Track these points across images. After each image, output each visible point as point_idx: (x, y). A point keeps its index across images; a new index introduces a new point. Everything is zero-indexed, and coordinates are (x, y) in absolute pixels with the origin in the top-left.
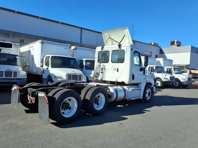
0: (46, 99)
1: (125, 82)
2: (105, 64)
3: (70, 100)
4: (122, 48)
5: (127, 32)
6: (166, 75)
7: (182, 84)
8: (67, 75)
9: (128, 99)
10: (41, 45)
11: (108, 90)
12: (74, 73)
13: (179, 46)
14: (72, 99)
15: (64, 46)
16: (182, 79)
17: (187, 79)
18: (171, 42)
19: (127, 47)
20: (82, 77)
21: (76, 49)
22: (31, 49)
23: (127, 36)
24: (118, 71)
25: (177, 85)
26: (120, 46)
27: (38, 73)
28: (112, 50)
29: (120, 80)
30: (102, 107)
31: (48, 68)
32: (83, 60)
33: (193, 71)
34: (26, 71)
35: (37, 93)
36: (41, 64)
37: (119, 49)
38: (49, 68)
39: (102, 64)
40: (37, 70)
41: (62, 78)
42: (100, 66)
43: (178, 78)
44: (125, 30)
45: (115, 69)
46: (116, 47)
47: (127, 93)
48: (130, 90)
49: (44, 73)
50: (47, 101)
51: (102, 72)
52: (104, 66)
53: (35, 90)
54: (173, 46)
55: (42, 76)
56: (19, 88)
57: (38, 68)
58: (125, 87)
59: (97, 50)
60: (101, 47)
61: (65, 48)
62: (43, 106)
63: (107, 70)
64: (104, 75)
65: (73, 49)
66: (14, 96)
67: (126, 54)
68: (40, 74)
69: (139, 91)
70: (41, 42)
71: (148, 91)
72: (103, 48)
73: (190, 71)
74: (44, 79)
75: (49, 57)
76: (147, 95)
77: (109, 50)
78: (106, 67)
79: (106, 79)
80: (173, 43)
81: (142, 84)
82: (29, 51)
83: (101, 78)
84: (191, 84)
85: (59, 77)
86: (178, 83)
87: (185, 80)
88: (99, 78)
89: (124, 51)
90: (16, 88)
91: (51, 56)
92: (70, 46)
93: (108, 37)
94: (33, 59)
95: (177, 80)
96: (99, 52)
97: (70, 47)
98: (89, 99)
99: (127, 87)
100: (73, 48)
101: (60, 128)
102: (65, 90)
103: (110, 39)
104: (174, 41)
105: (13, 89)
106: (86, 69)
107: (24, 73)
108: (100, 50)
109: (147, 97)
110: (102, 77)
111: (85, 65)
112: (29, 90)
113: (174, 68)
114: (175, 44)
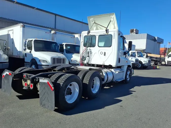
0: (51, 85)
1: (112, 66)
2: (91, 48)
3: (71, 85)
4: (109, 33)
5: (113, 17)
6: (132, 58)
7: (144, 66)
8: (51, 58)
9: (115, 81)
10: (22, 28)
11: (101, 74)
12: (58, 57)
13: (137, 34)
14: (74, 84)
15: (45, 31)
16: (144, 61)
17: (148, 61)
18: (131, 30)
19: (115, 32)
20: (66, 60)
21: (55, 33)
22: (10, 33)
23: (113, 22)
24: (105, 55)
25: (140, 67)
26: (107, 31)
27: (20, 56)
28: (99, 35)
29: (107, 64)
30: (97, 90)
31: (30, 52)
32: (64, 44)
33: (149, 55)
34: (8, 55)
35: (38, 79)
36: (24, 48)
37: (106, 34)
38: (32, 51)
39: (89, 48)
40: (19, 54)
41: (46, 61)
42: (86, 50)
43: (141, 60)
44: (111, 15)
45: (102, 53)
46: (103, 32)
47: (115, 75)
48: (117, 73)
49: (26, 57)
50: (53, 88)
51: (88, 56)
52: (91, 50)
53: (34, 76)
54: (133, 34)
55: (24, 59)
56: (13, 73)
57: (20, 52)
58: (113, 70)
59: (83, 35)
60: (87, 32)
61: (46, 33)
62: (46, 94)
63: (93, 54)
64: (90, 59)
65: (53, 34)
66: (6, 81)
67: (114, 39)
68: (21, 57)
69: (122, 73)
70: (23, 26)
71: (128, 73)
72: (89, 32)
73: (147, 54)
74: (26, 62)
75: (32, 40)
76: (128, 77)
77: (95, 35)
78: (92, 51)
79: (92, 62)
80: (132, 31)
81: (125, 66)
82: (8, 34)
83: (87, 61)
84: (150, 65)
85: (44, 61)
86: (140, 65)
87: (147, 62)
88: (85, 62)
89: (111, 35)
90: (8, 73)
91: (34, 39)
92: (50, 30)
93: (94, 22)
94: (13, 43)
95: (141, 62)
96: (85, 36)
97: (51, 32)
98: (88, 83)
99: (114, 70)
100: (53, 32)
101: (66, 116)
102: (68, 75)
103: (95, 24)
104: (134, 29)
105: (4, 74)
106: (66, 53)
107: (6, 57)
108: (86, 34)
109: (128, 79)
110: (89, 61)
111: (66, 49)
112: (26, 76)
113: (137, 52)
114: (134, 31)
